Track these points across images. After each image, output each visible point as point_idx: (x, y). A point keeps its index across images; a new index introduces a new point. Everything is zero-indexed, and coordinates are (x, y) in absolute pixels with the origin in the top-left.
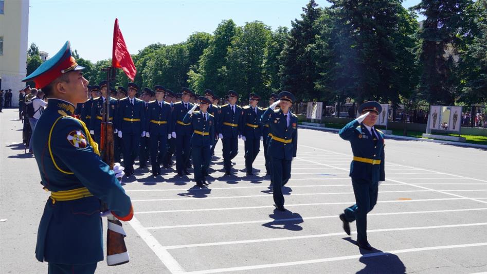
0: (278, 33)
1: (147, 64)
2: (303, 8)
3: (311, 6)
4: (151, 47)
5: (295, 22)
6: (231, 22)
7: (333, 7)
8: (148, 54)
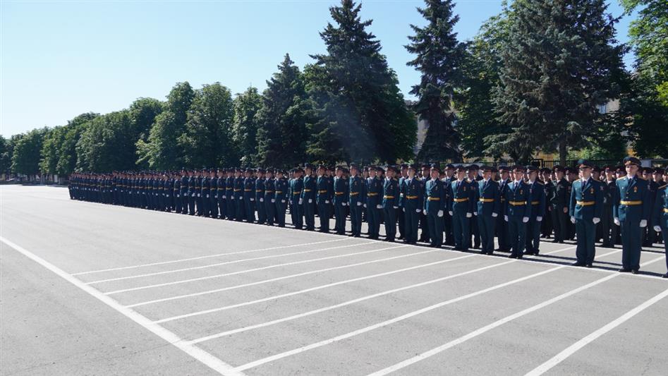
0: (247, 95)
1: (81, 135)
2: (279, 66)
3: (287, 64)
4: (83, 116)
5: (271, 82)
6: (187, 85)
7: (319, 63)
8: (80, 124)
